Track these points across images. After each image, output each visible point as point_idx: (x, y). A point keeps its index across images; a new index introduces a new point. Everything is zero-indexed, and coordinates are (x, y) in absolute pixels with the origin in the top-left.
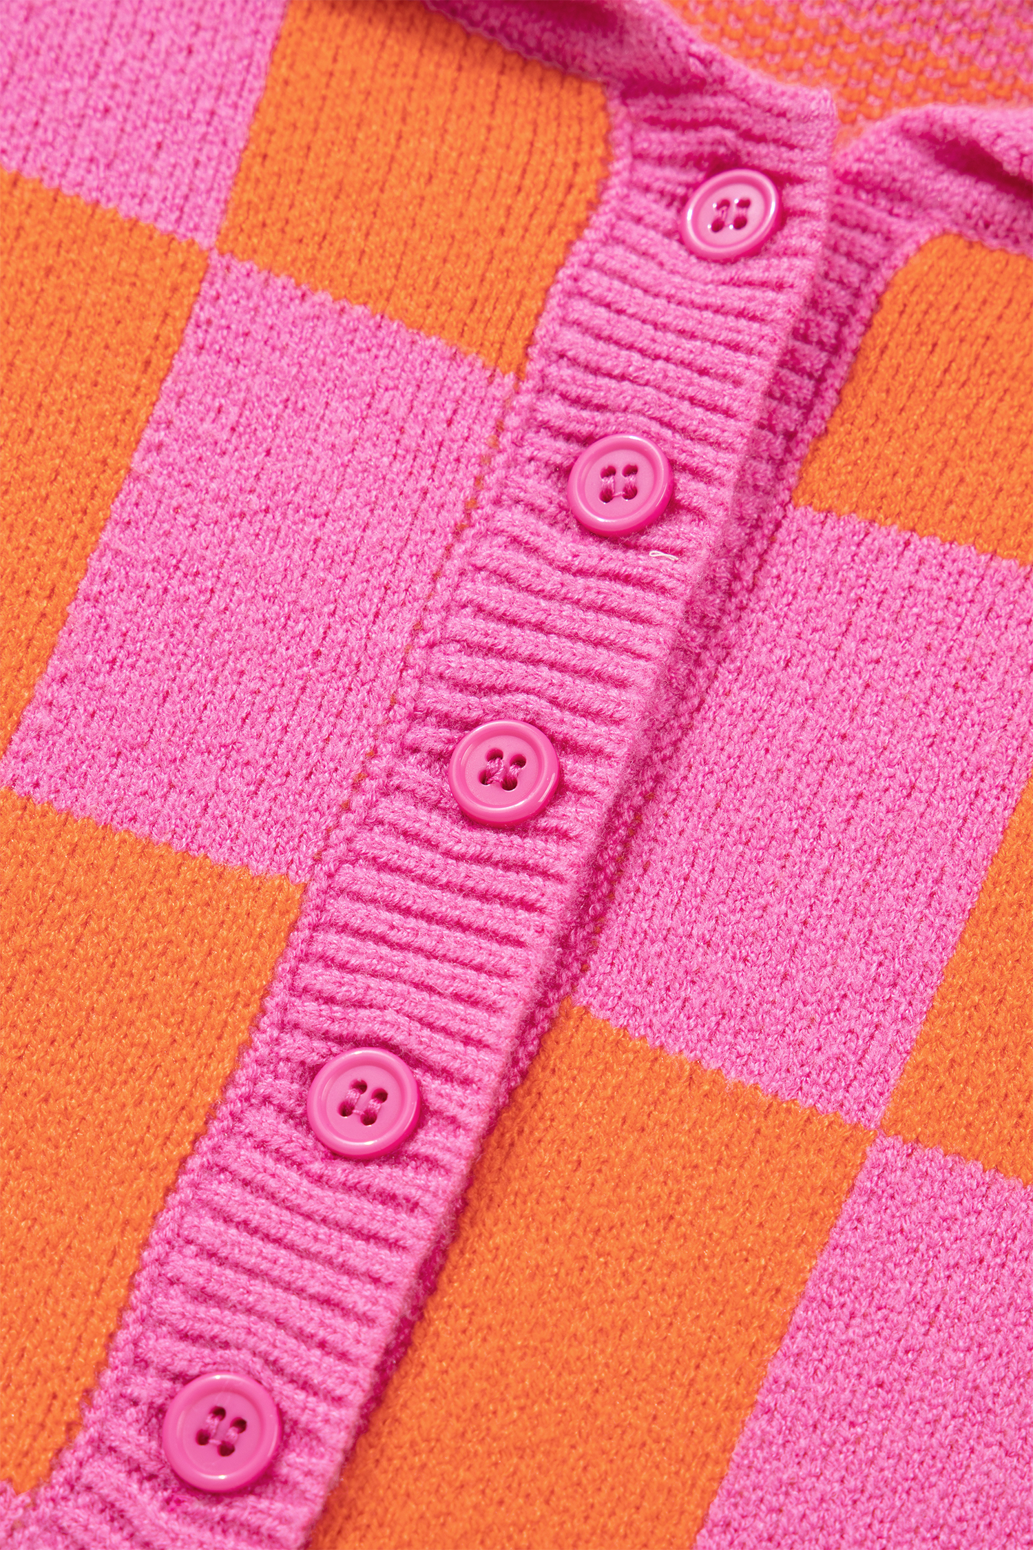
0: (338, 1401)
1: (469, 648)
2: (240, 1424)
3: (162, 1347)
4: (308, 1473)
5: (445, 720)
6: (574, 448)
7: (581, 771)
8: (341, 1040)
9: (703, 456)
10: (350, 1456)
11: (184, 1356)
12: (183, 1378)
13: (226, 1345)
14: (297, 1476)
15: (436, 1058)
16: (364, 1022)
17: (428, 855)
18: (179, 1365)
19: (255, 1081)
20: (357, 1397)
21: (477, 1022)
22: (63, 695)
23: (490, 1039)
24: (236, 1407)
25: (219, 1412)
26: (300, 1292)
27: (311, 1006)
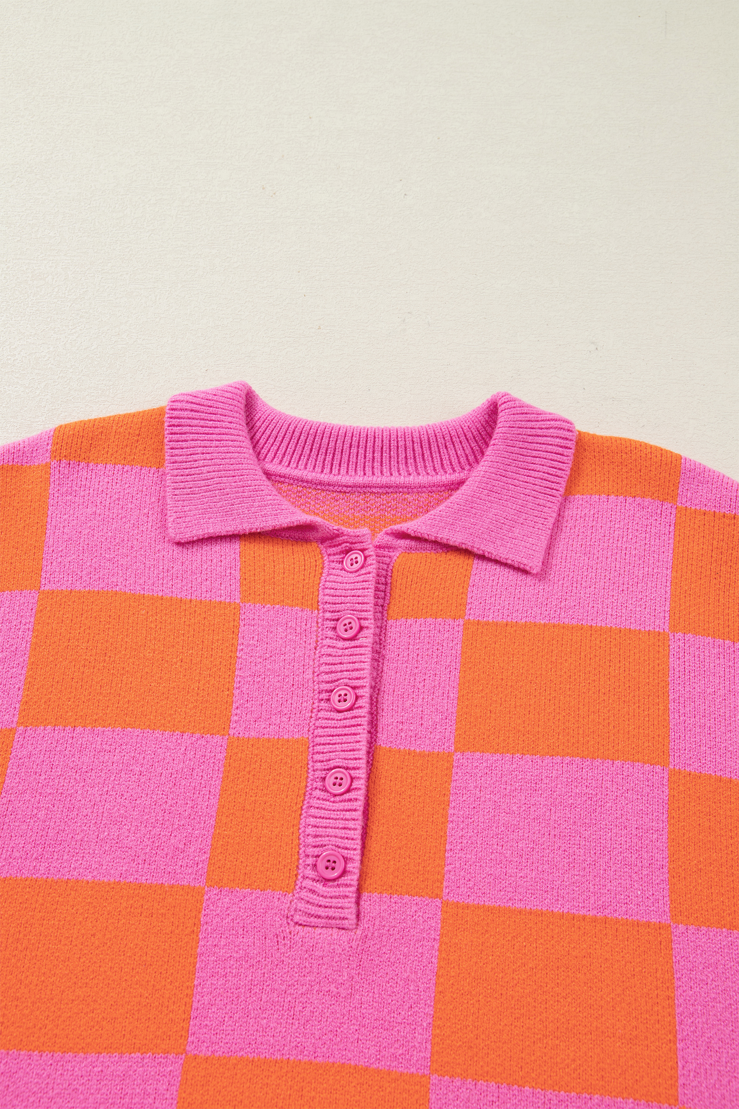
0: (355, 849)
1: (327, 673)
2: (334, 862)
3: (311, 851)
4: (354, 868)
5: (327, 691)
6: (335, 622)
7: (360, 692)
8: (328, 770)
9: (364, 615)
10: (362, 861)
11: (316, 851)
12: (318, 856)
13: (325, 845)
14: (351, 869)
15: (350, 766)
16: (332, 764)
17: (333, 722)
18: (316, 854)
19: (312, 785)
20: (359, 847)
21: (356, 754)
22: (238, 711)
23: (361, 757)
24: (332, 858)
25: (329, 861)
26: (338, 828)
27: (319, 764)
